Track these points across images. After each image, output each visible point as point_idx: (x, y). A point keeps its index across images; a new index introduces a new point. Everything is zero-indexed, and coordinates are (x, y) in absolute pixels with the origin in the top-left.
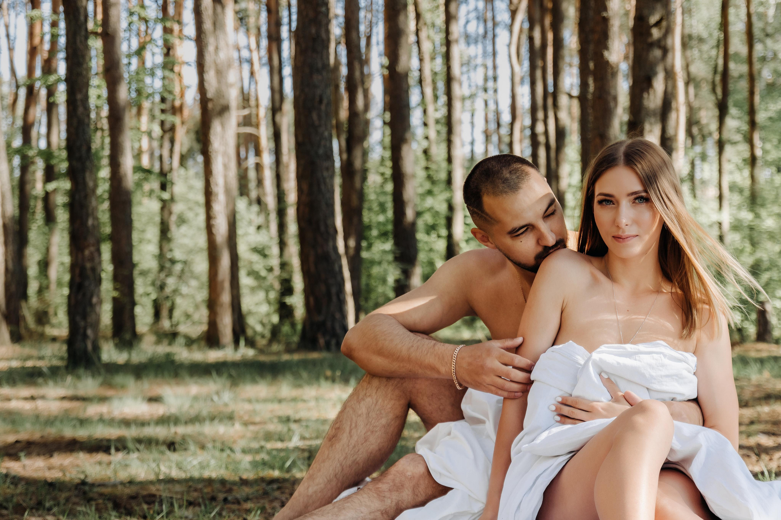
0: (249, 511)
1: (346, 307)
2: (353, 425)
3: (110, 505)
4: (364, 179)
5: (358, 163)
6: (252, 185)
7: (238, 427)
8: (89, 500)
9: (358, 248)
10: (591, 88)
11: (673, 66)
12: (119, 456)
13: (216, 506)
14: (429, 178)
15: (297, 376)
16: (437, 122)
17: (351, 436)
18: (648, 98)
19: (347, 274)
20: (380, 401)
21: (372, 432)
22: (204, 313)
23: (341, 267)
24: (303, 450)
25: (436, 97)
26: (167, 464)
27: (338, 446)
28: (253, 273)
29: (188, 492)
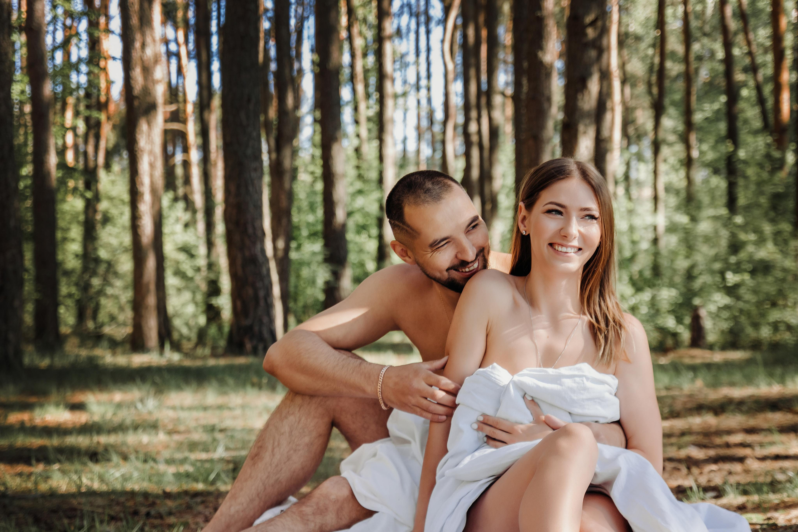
0: (171, 526)
1: (274, 311)
2: (276, 444)
3: (30, 520)
4: (294, 177)
5: (287, 163)
6: (179, 182)
7: (162, 437)
8: (9, 514)
9: (287, 249)
10: (525, 89)
11: (608, 65)
12: (40, 468)
13: (138, 521)
14: (360, 177)
15: (222, 383)
16: (369, 119)
17: (274, 455)
18: (582, 99)
19: (275, 277)
20: (303, 419)
21: (295, 451)
22: (128, 314)
23: (268, 270)
24: (228, 462)
25: (368, 96)
26: (89, 476)
27: (261, 465)
28: (179, 273)
29: (110, 506)
